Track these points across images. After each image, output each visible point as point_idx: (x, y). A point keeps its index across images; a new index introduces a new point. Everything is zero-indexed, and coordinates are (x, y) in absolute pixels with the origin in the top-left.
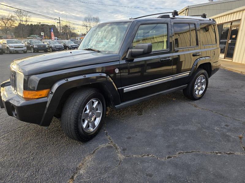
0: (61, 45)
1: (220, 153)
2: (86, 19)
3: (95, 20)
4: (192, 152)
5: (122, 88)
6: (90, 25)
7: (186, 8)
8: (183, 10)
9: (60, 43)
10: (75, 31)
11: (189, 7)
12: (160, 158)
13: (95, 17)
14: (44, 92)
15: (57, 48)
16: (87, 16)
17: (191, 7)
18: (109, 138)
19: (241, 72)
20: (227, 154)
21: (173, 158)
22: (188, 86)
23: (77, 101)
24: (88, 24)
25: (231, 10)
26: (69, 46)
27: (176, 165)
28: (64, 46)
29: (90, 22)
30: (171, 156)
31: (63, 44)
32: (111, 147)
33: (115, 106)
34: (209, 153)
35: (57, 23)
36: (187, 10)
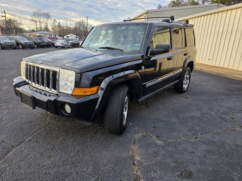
0: (13, 42)
1: (227, 130)
2: (35, 14)
3: (46, 15)
4: (209, 132)
5: (145, 83)
6: (39, 20)
7: (146, 12)
8: (143, 13)
9: (11, 39)
10: (21, 27)
11: (149, 11)
12: (190, 139)
13: (45, 13)
14: (95, 89)
15: (9, 45)
16: (36, 11)
17: (150, 11)
18: (138, 129)
19: (201, 69)
20: (232, 130)
21: (199, 138)
22: (179, 81)
23: (120, 96)
24: (37, 19)
25: (185, 16)
26: (22, 43)
27: (205, 143)
28: (16, 42)
29: (40, 18)
30: (197, 137)
31: (14, 41)
32: (145, 136)
33: (139, 100)
34: (220, 131)
35: (2, 16)
36: (147, 14)
